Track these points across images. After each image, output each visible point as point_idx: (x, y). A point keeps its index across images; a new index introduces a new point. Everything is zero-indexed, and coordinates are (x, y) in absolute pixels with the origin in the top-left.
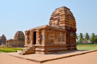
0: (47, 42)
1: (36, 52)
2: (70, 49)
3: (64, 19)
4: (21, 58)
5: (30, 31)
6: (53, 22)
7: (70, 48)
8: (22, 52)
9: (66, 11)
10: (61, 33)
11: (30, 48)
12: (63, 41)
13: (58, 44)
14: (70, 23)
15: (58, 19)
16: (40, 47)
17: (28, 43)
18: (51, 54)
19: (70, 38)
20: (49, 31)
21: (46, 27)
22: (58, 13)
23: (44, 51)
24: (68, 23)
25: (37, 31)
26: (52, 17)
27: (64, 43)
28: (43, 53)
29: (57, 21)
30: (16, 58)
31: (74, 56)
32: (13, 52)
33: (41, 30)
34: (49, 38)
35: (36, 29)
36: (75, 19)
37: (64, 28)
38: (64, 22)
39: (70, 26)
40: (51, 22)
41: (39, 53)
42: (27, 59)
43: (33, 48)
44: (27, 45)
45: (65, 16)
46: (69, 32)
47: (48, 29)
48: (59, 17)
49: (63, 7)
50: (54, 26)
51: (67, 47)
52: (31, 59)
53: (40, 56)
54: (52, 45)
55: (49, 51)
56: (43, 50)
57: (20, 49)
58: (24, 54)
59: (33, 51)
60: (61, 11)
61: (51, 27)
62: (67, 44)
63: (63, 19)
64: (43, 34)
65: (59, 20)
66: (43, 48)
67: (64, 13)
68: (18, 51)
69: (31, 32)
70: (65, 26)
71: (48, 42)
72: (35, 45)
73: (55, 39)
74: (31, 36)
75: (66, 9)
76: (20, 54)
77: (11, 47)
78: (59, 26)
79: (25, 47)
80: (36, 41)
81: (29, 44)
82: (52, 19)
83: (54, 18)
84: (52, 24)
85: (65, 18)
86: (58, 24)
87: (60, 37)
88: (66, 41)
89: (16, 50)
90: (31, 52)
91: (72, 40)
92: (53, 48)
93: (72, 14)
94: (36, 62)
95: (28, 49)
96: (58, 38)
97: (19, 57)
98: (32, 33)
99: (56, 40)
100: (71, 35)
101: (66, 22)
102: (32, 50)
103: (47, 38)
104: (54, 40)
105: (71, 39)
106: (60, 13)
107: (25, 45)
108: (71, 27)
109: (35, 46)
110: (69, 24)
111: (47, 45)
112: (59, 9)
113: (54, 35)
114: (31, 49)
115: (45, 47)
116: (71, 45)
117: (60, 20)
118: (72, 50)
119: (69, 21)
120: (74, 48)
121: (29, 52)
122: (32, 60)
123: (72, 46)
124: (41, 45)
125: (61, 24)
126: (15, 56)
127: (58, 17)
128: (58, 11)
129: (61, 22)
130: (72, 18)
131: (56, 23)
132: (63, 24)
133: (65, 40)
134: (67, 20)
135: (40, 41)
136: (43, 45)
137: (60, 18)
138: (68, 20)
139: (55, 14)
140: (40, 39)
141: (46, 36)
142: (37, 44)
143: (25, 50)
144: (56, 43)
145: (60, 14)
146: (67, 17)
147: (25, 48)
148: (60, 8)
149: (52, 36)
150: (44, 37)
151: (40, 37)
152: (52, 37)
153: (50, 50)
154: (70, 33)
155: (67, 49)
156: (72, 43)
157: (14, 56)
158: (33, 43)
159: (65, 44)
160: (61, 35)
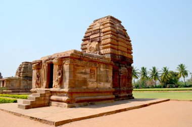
0: (74, 84)
1: (53, 103)
2: (120, 97)
3: (109, 40)
4: (20, 115)
5: (43, 61)
6: (88, 45)
7: (119, 95)
8: (24, 103)
9: (113, 24)
10: (102, 66)
11: (41, 94)
12: (107, 81)
13: (97, 88)
14: (120, 48)
15: (98, 40)
16: (59, 92)
17: (39, 84)
18: (81, 106)
19: (119, 76)
20: (79, 63)
21: (72, 54)
22: (98, 28)
23: (68, 102)
24: (116, 47)
25: (54, 61)
26: (87, 35)
27: (108, 85)
28: (66, 104)
29: (97, 43)
30: (9, 114)
33: (62, 61)
34: (79, 75)
35: (52, 59)
36: (130, 41)
37: (108, 56)
38: (110, 45)
39: (120, 53)
40: (85, 45)
41: (59, 104)
42: (31, 117)
43: (47, 95)
44: (36, 89)
45: (111, 34)
46: (118, 65)
47: (77, 58)
48: (100, 36)
49: (108, 18)
50: (91, 53)
51: (114, 93)
52: (38, 117)
53: (58, 112)
54: (85, 90)
55: (78, 102)
56: (65, 98)
58: (28, 107)
59: (47, 102)
60: (103, 25)
61: (84, 53)
62: (113, 88)
63: (107, 39)
64: (66, 67)
65: (99, 42)
66: (65, 95)
67: (109, 28)
68: (18, 100)
69: (44, 64)
70: (111, 53)
71: (77, 83)
72: (52, 89)
73: (91, 78)
74: (44, 72)
75: (114, 21)
76: (20, 106)
78: (100, 53)
79: (31, 92)
80: (54, 81)
81: (40, 87)
82: (86, 39)
83: (91, 37)
84: (86, 49)
85: (111, 38)
86: (98, 49)
87: (101, 74)
88: (112, 81)
89: (15, 99)
90: (42, 102)
91: (124, 80)
92: (85, 94)
93: (126, 30)
94: (47, 123)
95: (36, 98)
96: (96, 75)
97: (15, 114)
98: (47, 65)
99: (92, 80)
100: (123, 70)
101: (113, 46)
102: (45, 100)
103: (75, 76)
104: (88, 80)
105: (121, 77)
106: (101, 27)
107: (32, 90)
108: (123, 56)
109: (51, 92)
110: (118, 50)
111: (74, 90)
112: (100, 20)
113: (88, 70)
114: (43, 98)
115: (70, 93)
116: (122, 89)
117: (103, 42)
118: (124, 99)
119: (120, 43)
120: (127, 95)
121: (38, 103)
122: (41, 120)
123: (124, 91)
124: (62, 90)
125: (104, 48)
126: (10, 112)
127: (98, 35)
128: (98, 24)
129: (103, 45)
130: (125, 38)
131: (95, 47)
132: (107, 49)
133: (111, 79)
134: (116, 42)
135: (61, 82)
136: (66, 89)
137: (102, 38)
138: (118, 41)
139: (94, 29)
140: (59, 77)
141: (73, 72)
142: (54, 86)
143: (31, 98)
144: (92, 85)
145: (103, 30)
146: (114, 35)
147: (31, 96)
148: (103, 19)
149: (84, 71)
150: (67, 75)
151: (59, 74)
152: (85, 73)
153: (79, 99)
154: (120, 67)
155: (114, 96)
156: (124, 86)
157: (7, 111)
158: (47, 84)
159: (109, 88)
160: (102, 69)
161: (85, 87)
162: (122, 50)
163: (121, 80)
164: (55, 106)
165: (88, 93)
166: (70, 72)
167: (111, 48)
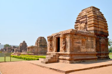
0: (73, 49)
1: (60, 61)
2: (101, 58)
3: (93, 22)
4: (44, 67)
5: (53, 36)
6: (79, 25)
7: (100, 56)
8: (44, 60)
9: (94, 11)
10: (89, 38)
11: (54, 55)
12: (92, 48)
13: (86, 52)
14: (100, 26)
15: (86, 22)
16: (64, 54)
17: (51, 50)
18: (77, 63)
19: (100, 44)
20: (75, 37)
21: (71, 32)
22: (85, 14)
23: (69, 60)
24: (97, 26)
25: (61, 36)
26: (78, 19)
27: (93, 50)
28: (69, 61)
29: (85, 24)
30: (37, 67)
31: (106, 66)
32: (34, 60)
33: (65, 36)
34: (75, 44)
35: (60, 35)
36: (106, 21)
37: (93, 32)
38: (93, 25)
39: (100, 29)
40: (77, 25)
41: (64, 61)
42: (50, 68)
43: (57, 56)
44: (50, 53)
45: (94, 18)
46: (99, 37)
47: (74, 34)
48: (86, 20)
49: (91, 7)
50: (81, 31)
51: (97, 55)
52: (54, 68)
53: (65, 66)
54: (79, 53)
55: (75, 60)
56: (68, 58)
57: (42, 56)
58: (47, 63)
59: (57, 60)
60: (88, 12)
61: (77, 31)
62: (96, 52)
63: (91, 21)
64: (68, 39)
65: (86, 23)
66: (68, 56)
67: (92, 14)
68: (40, 59)
69: (54, 38)
70: (94, 30)
71: (74, 49)
73: (82, 46)
74: (54, 43)
75: (95, 9)
76: (42, 62)
77: (33, 54)
78: (87, 30)
79: (48, 54)
80: (60, 48)
81: (52, 51)
83: (81, 20)
84: (78, 28)
85: (94, 20)
86: (85, 28)
87: (88, 43)
88: (95, 48)
89: (38, 58)
90: (54, 60)
91: (103, 47)
92: (80, 56)
93: (103, 15)
94: (60, 72)
95: (51, 57)
96: (85, 44)
97: (41, 66)
98: (56, 38)
99: (83, 47)
100: (102, 40)
101: (95, 25)
102: (56, 58)
103: (73, 45)
104: (81, 47)
105: (101, 45)
106: (87, 14)
107: (47, 53)
108: (102, 31)
109: (59, 54)
110: (98, 28)
111: (73, 53)
112: (86, 10)
113: (81, 41)
114: (54, 58)
115: (71, 55)
116: (102, 52)
117: (88, 23)
118: (103, 59)
119: (99, 23)
120: (106, 56)
121: (52, 60)
122: (56, 70)
123: (103, 54)
124: (66, 53)
125: (89, 27)
126: (37, 65)
127: (85, 19)
128: (85, 12)
129: (89, 25)
130: (102, 20)
131: (83, 26)
132: (92, 28)
133: (95, 46)
135: (65, 48)
136: (68, 53)
137: (88, 21)
138: (98, 22)
139: (82, 16)
140: (64, 45)
141: (72, 42)
142: (61, 51)
143: (47, 58)
144: (83, 50)
145: (88, 16)
146: (96, 18)
147: (47, 56)
148: (88, 9)
149: (78, 42)
150: (68, 44)
151: (64, 44)
152: (79, 43)
153: (76, 58)
154: (100, 38)
155: (97, 57)
156: (103, 50)
157: (36, 65)
158: (56, 50)
159: (94, 52)
160: (89, 40)
161: (79, 51)
162: (101, 27)
163: (101, 47)
164: (62, 62)
165: (81, 55)
166: (70, 42)
167: (94, 26)
